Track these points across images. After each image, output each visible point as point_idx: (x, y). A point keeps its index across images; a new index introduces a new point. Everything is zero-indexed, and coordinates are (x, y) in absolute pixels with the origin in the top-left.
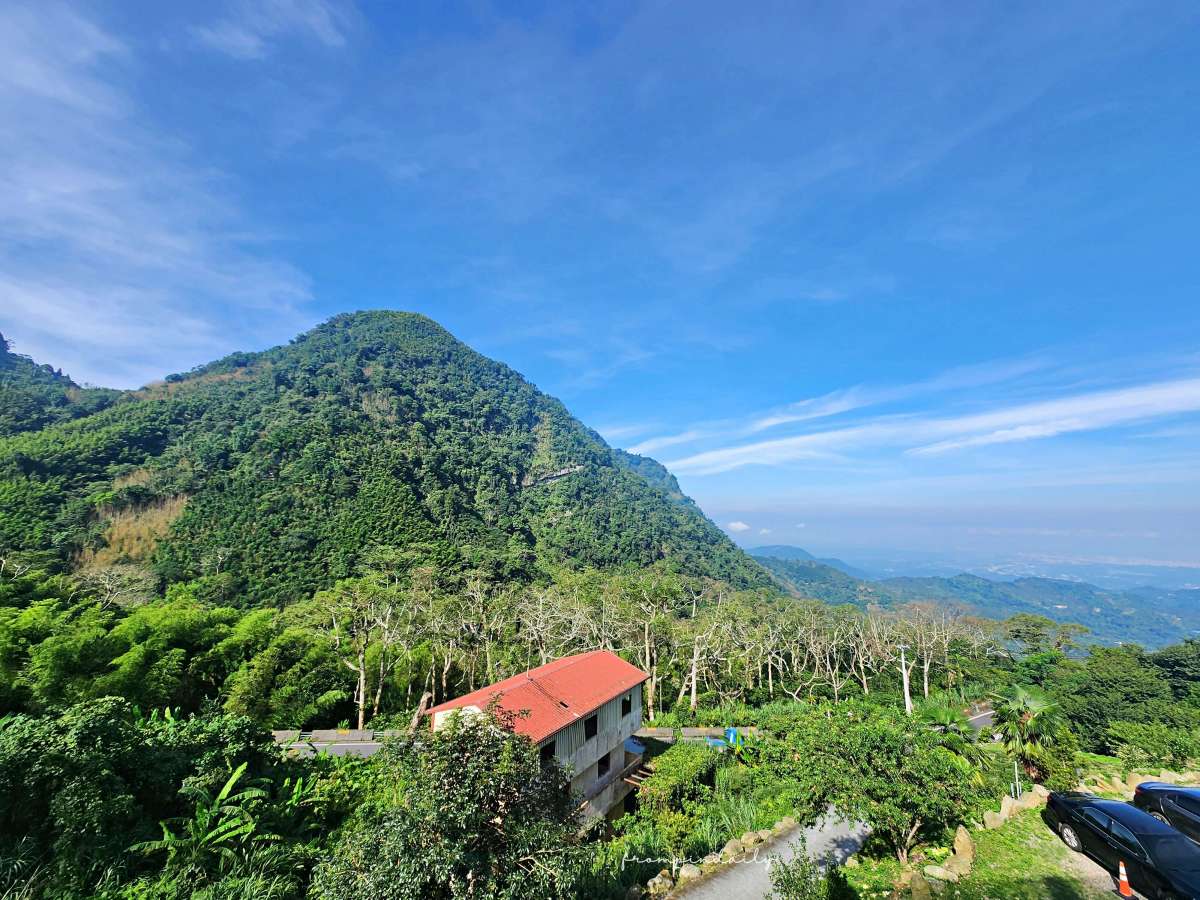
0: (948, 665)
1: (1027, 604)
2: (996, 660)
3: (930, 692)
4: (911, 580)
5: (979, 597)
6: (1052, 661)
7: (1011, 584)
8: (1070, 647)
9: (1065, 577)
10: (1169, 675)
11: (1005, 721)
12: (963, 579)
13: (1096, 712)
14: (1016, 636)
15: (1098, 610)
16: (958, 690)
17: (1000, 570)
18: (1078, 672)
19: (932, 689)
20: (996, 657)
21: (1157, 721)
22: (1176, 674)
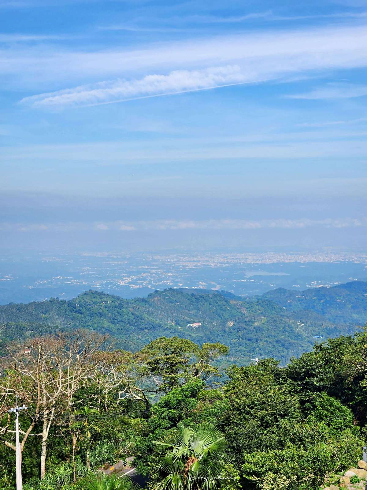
0: (74, 425)
1: (159, 326)
2: (129, 405)
3: (47, 469)
4: (20, 308)
5: (106, 324)
6: (194, 394)
7: (144, 300)
8: (208, 373)
9: (202, 285)
10: (299, 388)
11: (167, 474)
12: (88, 299)
13: (234, 447)
14: (154, 369)
15: (231, 324)
16: (83, 457)
17: (134, 282)
18: (218, 402)
19: (49, 464)
20: (129, 401)
21: (288, 444)
22: (307, 387)
